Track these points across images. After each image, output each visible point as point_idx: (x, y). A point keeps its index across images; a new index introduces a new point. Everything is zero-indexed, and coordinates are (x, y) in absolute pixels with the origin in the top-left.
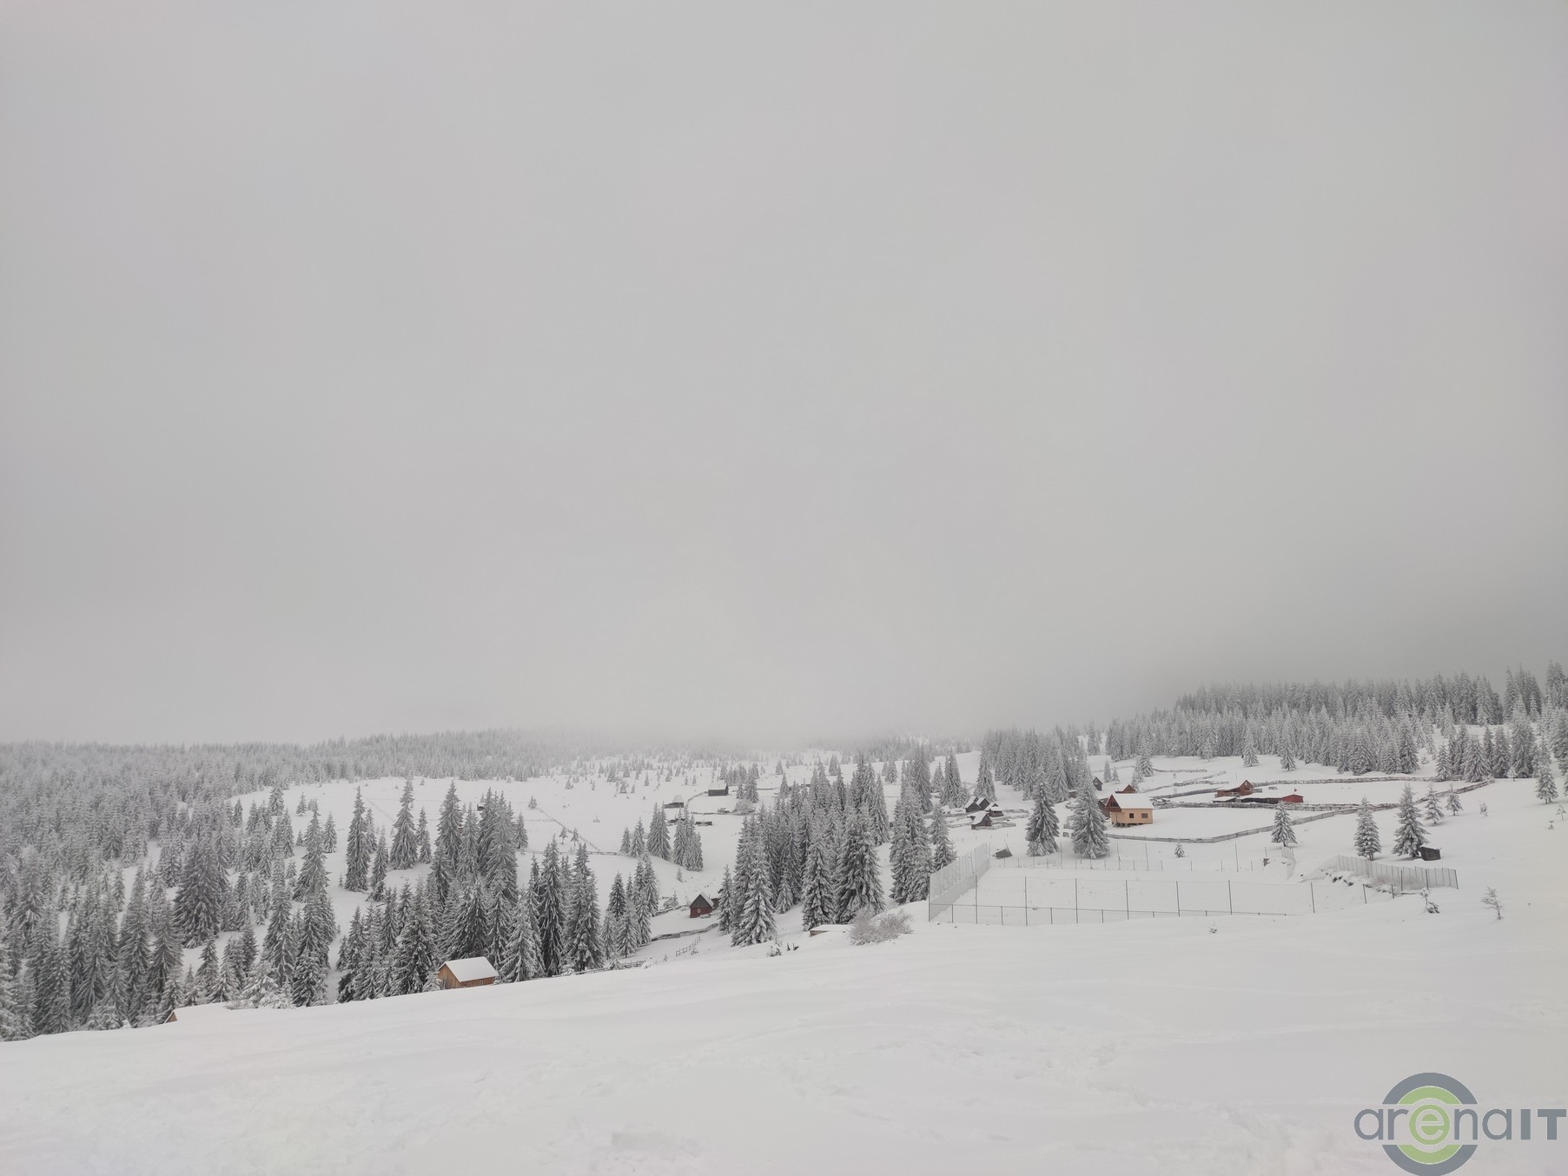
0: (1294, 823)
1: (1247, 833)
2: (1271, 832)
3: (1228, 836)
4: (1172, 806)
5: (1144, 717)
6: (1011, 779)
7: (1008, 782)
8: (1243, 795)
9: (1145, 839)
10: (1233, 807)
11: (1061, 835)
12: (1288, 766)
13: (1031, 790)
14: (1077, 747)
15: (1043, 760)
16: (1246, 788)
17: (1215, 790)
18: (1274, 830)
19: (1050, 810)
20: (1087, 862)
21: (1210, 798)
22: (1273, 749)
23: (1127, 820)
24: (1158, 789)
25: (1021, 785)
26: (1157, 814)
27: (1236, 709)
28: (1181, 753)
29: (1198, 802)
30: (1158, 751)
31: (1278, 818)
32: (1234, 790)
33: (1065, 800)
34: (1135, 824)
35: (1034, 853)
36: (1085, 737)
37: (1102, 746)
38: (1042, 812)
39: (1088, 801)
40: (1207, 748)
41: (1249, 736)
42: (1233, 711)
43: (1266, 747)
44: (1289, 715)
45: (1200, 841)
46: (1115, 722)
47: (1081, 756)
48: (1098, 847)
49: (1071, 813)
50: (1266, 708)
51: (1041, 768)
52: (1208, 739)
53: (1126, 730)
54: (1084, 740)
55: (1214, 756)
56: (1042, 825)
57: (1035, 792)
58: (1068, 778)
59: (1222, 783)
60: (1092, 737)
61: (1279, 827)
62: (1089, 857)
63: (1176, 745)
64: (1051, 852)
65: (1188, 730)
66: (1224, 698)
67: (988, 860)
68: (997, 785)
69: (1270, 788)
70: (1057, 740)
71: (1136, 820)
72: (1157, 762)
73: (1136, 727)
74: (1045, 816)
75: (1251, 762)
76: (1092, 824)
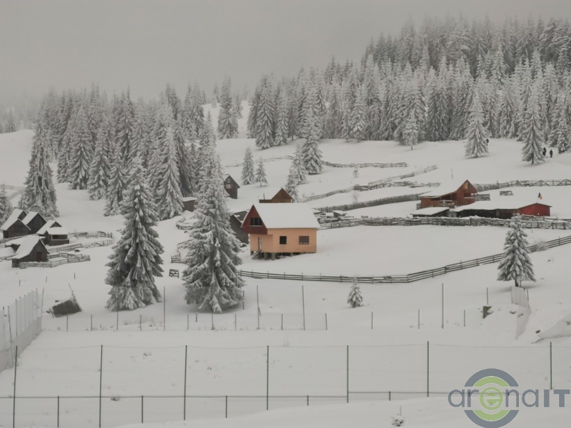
0: (534, 249)
1: (461, 267)
2: (497, 264)
3: (432, 271)
4: (349, 223)
5: (313, 74)
6: (85, 180)
7: (80, 184)
8: (460, 204)
9: (302, 278)
10: (444, 224)
11: (166, 273)
12: (531, 157)
13: (120, 199)
14: (199, 124)
15: (142, 147)
16: (466, 193)
17: (416, 197)
18: (503, 261)
19: (150, 232)
20: (206, 318)
21: (408, 210)
22: (512, 129)
23: (276, 247)
24: (328, 195)
25: (102, 190)
26: (324, 237)
27: (461, 62)
28: (370, 135)
29: (390, 216)
30: (332, 131)
31: (510, 241)
32: (447, 197)
33: (176, 214)
34: (288, 254)
35: (118, 305)
36: (214, 106)
37: (243, 123)
38: (136, 236)
39: (214, 216)
40: (411, 127)
41: (476, 108)
42: (454, 66)
43: (501, 126)
44: (540, 73)
45: (389, 279)
46: (265, 82)
47: (205, 139)
48: (225, 292)
49: (185, 237)
50: (506, 59)
51: (138, 160)
52: (412, 113)
53: (283, 95)
54: (213, 112)
55: (420, 140)
56: (134, 259)
57: (126, 201)
58: (183, 178)
59: (429, 185)
60: (227, 106)
61: (510, 257)
62: (210, 309)
63: (362, 122)
64: (147, 303)
65: (382, 97)
66: (443, 42)
67: (39, 320)
68: (62, 190)
69: (502, 193)
70: (168, 110)
71: (290, 246)
72: (330, 150)
73: (299, 90)
74: (141, 242)
75: (477, 150)
76: (218, 256)
